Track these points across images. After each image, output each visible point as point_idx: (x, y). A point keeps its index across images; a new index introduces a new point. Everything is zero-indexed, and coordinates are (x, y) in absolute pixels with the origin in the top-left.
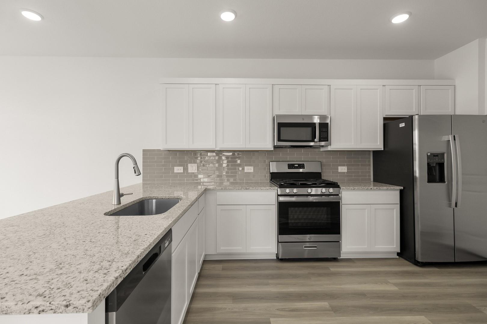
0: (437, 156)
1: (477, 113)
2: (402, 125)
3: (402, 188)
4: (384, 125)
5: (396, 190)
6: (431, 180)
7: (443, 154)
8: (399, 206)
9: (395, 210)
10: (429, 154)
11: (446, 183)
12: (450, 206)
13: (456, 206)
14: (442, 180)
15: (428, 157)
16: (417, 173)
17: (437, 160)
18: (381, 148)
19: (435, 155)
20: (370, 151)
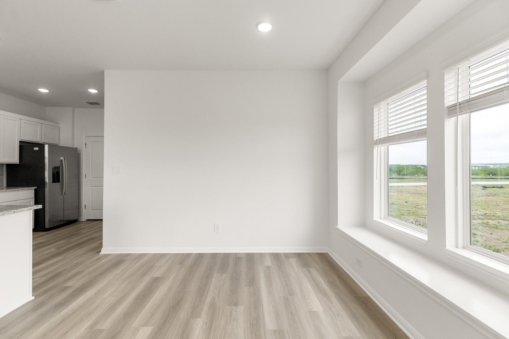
0: (57, 168)
1: (71, 146)
2: (36, 149)
3: (36, 188)
4: (20, 146)
5: (32, 189)
6: (54, 182)
7: (59, 167)
8: (34, 199)
9: (32, 202)
10: (53, 167)
11: (61, 183)
12: (62, 194)
13: (65, 194)
14: (58, 181)
15: (53, 169)
16: (47, 180)
17: (57, 170)
18: (17, 162)
19: (56, 168)
20: (3, 164)
